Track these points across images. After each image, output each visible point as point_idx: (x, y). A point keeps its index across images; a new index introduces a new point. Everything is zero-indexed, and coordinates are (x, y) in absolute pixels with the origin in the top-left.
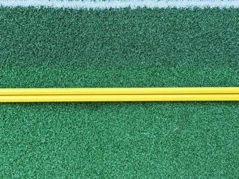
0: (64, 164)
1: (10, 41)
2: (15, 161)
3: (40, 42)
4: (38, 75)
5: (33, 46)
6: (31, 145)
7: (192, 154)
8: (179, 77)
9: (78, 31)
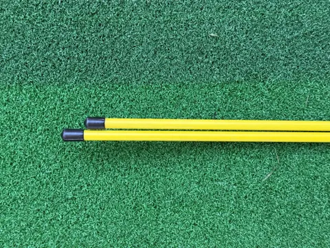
0: (101, 230)
1: (20, 48)
2: (29, 225)
3: (63, 49)
4: (61, 97)
5: (53, 54)
6: (52, 201)
7: (292, 214)
8: (271, 98)
9: (119, 31)
